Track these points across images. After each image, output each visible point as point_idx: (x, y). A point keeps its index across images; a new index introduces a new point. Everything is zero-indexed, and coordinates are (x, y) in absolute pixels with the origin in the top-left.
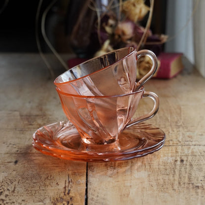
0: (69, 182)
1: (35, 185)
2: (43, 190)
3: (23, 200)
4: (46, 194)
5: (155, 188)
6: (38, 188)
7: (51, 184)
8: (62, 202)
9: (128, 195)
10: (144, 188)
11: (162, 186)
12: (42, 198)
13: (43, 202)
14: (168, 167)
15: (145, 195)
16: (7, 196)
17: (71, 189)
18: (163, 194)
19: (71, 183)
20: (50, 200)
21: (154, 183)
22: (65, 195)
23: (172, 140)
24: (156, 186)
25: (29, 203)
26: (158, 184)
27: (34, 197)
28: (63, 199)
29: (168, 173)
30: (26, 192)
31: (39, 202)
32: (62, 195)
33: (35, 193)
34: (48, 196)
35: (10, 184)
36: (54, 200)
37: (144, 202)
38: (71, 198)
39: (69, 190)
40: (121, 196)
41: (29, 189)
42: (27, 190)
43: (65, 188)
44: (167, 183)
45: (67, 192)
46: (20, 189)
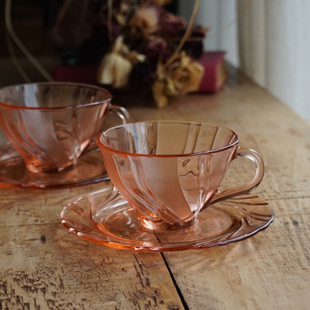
0: (140, 266)
1: (90, 273)
2: (107, 281)
3: (83, 300)
4: (115, 288)
5: (275, 267)
6: (98, 279)
7: (115, 270)
8: (145, 299)
9: (240, 281)
10: (258, 268)
11: (285, 264)
12: (111, 294)
13: (115, 300)
14: (279, 234)
15: (265, 280)
16: (54, 294)
17: (149, 278)
18: (291, 277)
19: (144, 268)
20: (126, 297)
21: (271, 261)
22: (143, 286)
23: (265, 191)
24: (275, 265)
25: (94, 303)
26: (277, 262)
27: (97, 293)
28: (144, 294)
29: (283, 243)
30: (82, 286)
31: (110, 300)
32: (140, 287)
33: (97, 287)
34: (120, 291)
35: (50, 274)
36: (130, 295)
37: (268, 292)
38: (156, 292)
39: (147, 280)
40: (229, 283)
41: (85, 281)
42: (81, 283)
43: (138, 275)
44: (289, 260)
45: (145, 282)
46: (70, 282)
